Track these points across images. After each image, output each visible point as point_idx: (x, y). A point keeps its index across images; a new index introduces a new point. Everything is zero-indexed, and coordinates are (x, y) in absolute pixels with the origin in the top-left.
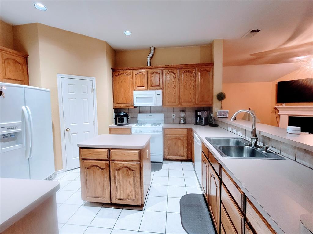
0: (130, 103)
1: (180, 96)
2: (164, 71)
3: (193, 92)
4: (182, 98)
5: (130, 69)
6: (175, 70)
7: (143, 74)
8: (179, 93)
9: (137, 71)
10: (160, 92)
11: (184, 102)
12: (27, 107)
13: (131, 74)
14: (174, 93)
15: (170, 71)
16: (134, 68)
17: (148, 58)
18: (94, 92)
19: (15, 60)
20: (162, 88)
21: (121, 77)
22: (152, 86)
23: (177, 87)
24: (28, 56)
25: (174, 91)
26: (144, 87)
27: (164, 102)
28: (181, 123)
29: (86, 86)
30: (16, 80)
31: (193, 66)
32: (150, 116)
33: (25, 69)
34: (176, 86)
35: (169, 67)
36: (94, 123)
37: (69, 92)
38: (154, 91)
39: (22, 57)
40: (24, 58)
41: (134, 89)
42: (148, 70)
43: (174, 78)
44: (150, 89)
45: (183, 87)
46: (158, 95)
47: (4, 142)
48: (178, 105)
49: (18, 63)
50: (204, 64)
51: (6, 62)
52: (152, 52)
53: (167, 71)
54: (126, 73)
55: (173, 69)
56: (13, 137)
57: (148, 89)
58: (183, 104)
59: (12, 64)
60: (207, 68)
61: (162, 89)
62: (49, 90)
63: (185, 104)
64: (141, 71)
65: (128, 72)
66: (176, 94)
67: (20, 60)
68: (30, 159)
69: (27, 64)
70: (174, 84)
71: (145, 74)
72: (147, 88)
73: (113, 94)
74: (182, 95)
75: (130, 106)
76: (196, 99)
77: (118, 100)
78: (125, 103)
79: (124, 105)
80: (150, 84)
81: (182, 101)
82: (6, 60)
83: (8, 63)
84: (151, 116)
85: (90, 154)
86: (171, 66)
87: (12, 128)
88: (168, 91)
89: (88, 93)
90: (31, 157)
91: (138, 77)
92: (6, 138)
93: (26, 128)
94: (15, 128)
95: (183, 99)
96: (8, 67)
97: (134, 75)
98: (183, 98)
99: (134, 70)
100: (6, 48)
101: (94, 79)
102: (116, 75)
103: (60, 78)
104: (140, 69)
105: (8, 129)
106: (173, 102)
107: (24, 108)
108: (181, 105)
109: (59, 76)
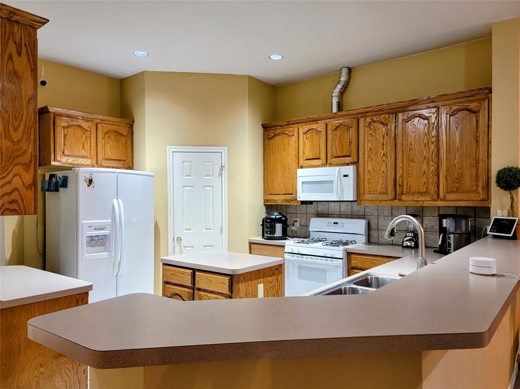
0: (292, 194)
1: (398, 178)
2: (362, 121)
3: (432, 168)
4: (402, 182)
5: (294, 124)
6: (387, 116)
7: (319, 131)
8: (395, 171)
9: (306, 127)
10: (350, 170)
11: (408, 193)
12: (119, 200)
13: (296, 134)
14: (383, 172)
15: (375, 119)
16: (301, 120)
17: (334, 94)
18: (223, 173)
19: (117, 132)
20: (355, 160)
21: (277, 141)
22: (336, 157)
23: (391, 156)
24: (134, 122)
25: (384, 166)
26: (319, 159)
27: (360, 194)
28: (405, 245)
29: (211, 163)
30: (117, 160)
31: (433, 102)
32: (334, 223)
33: (129, 143)
34: (388, 153)
35: (372, 111)
36: (222, 231)
37: (184, 175)
38: (338, 168)
39: (128, 126)
40: (129, 126)
41: (301, 164)
42: (327, 121)
43: (384, 137)
44: (331, 165)
45: (405, 155)
46: (345, 176)
47: (92, 246)
48: (391, 200)
49: (121, 134)
50: (461, 92)
51: (107, 135)
52: (343, 79)
53: (368, 120)
54: (287, 132)
55: (380, 114)
56: (101, 240)
57: (326, 164)
58: (404, 197)
59: (113, 138)
60: (471, 101)
61: (356, 163)
62: (152, 174)
63: (411, 198)
64: (314, 126)
65: (288, 130)
66: (389, 173)
67: (124, 131)
68: (118, 276)
69: (132, 134)
70: (383, 149)
71: (321, 131)
72: (324, 162)
73: (264, 175)
74: (402, 176)
75: (292, 200)
76: (438, 186)
77: (272, 188)
78: (284, 194)
79: (282, 197)
80: (332, 152)
81: (403, 191)
82: (106, 133)
83: (109, 137)
84: (337, 223)
85: (173, 274)
86: (376, 108)
87: (100, 229)
88: (370, 168)
89: (213, 176)
90: (120, 273)
91: (307, 139)
92: (93, 242)
93: (116, 230)
94: (104, 229)
95: (405, 187)
96: (108, 143)
97: (301, 135)
98: (405, 183)
99: (301, 125)
100: (107, 117)
101: (224, 150)
102: (269, 137)
103: (171, 152)
104: (314, 121)
105: (95, 229)
106: (381, 193)
107: (115, 201)
108: (400, 200)
109: (170, 149)
